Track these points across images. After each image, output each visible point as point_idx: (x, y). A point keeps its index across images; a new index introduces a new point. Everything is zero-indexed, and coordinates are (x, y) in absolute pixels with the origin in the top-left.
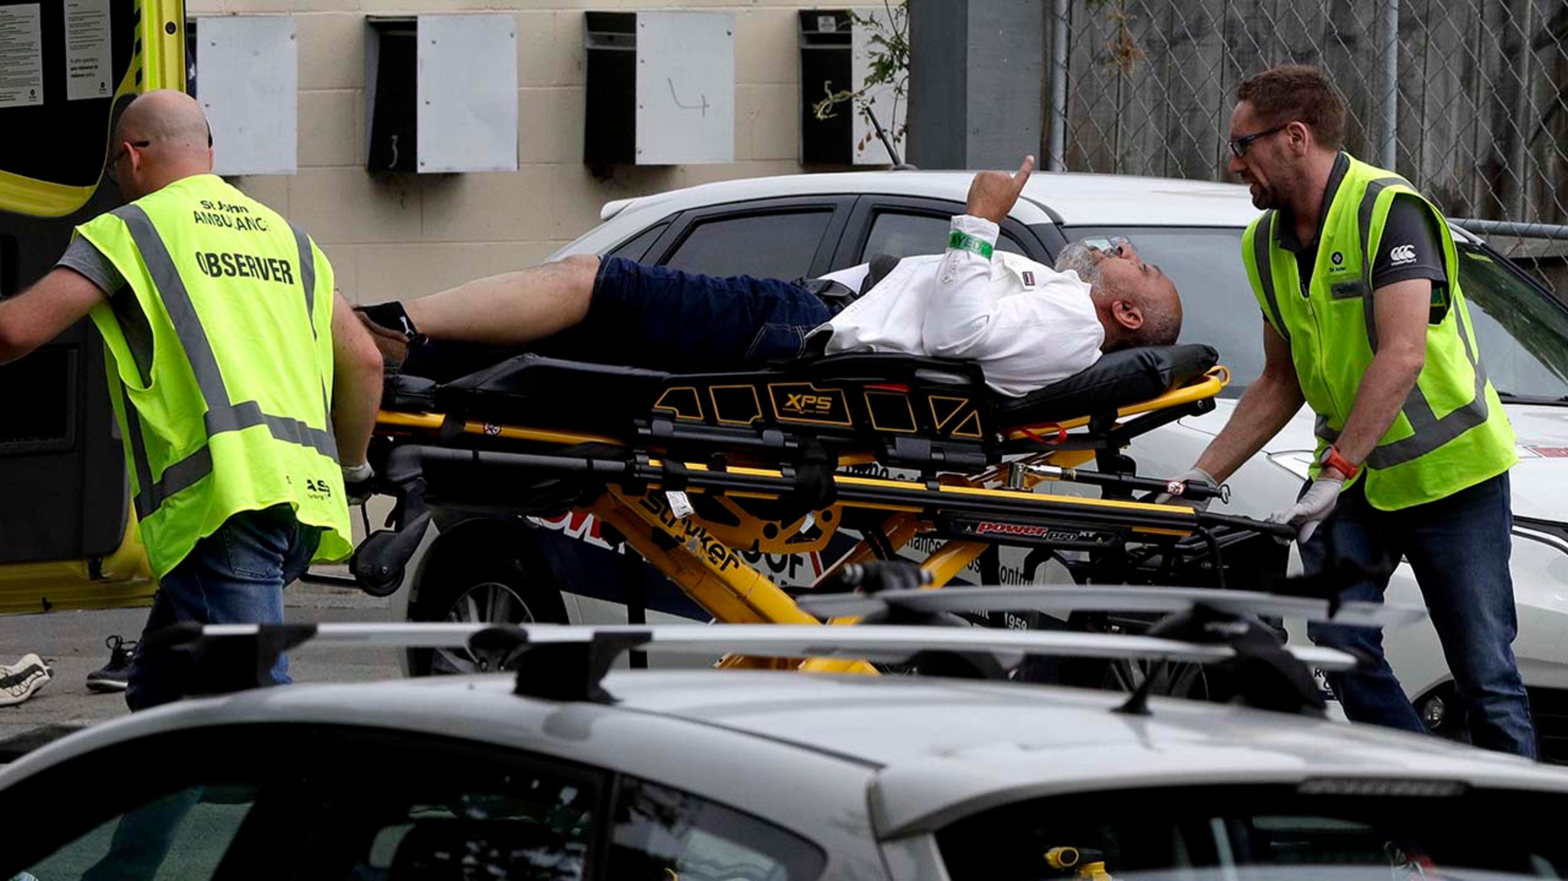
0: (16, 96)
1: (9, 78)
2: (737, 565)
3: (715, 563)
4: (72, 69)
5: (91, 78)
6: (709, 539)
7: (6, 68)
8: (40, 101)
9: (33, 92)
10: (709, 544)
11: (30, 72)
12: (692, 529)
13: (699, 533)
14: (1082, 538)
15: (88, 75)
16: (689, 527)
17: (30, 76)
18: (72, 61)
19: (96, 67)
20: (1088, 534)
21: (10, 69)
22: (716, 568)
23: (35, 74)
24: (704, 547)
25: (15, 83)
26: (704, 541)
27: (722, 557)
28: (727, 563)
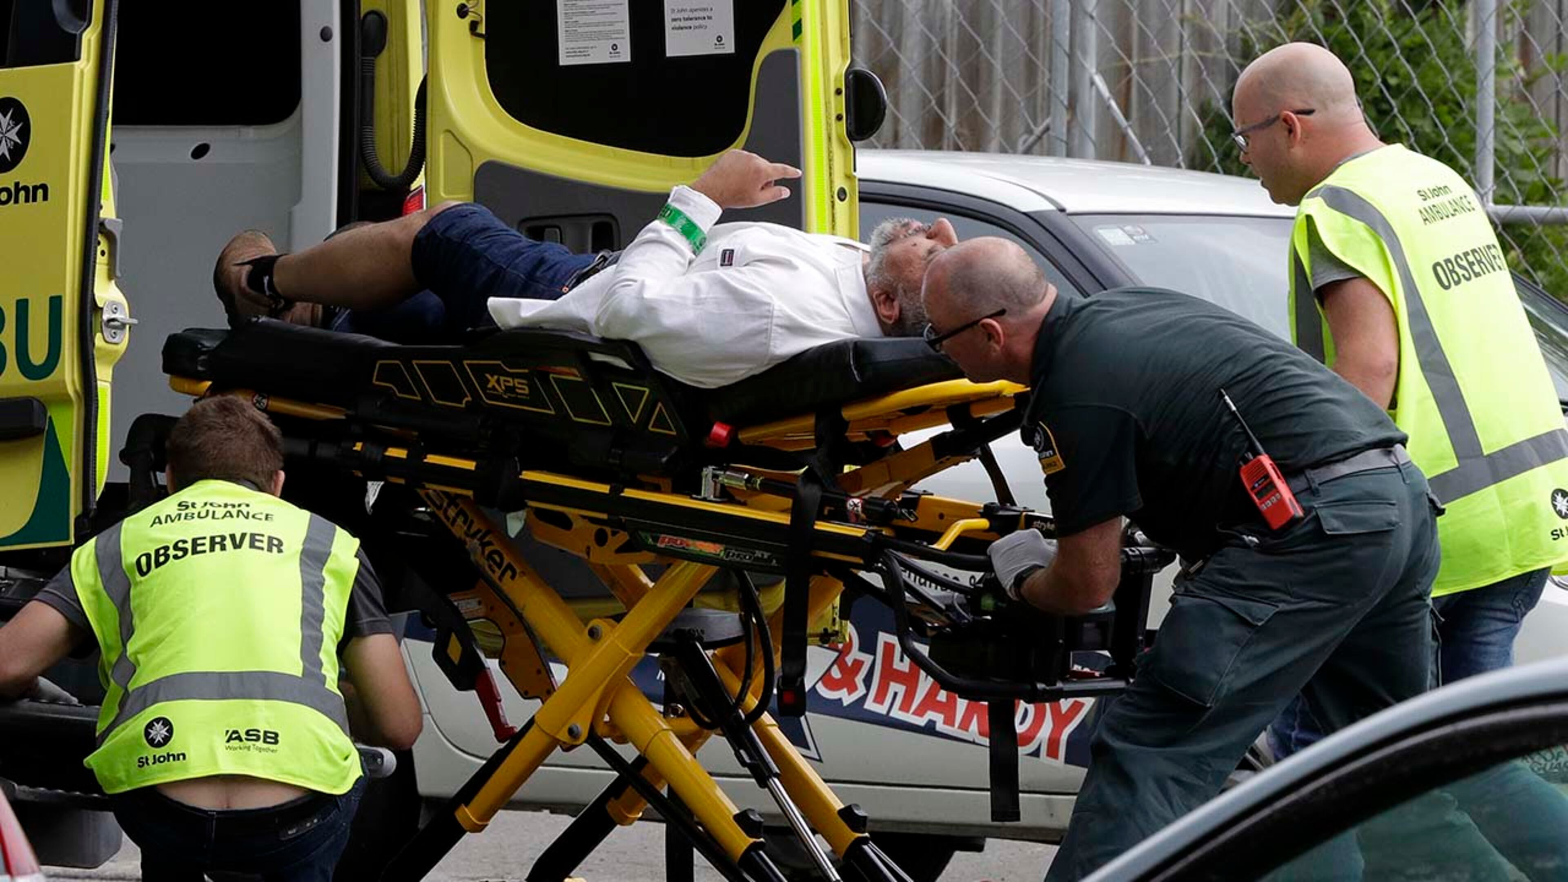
0: (590, 51)
1: (580, 30)
2: (513, 577)
3: (494, 572)
4: (674, 20)
5: (702, 30)
6: (490, 543)
7: (575, 19)
8: (625, 56)
9: (615, 47)
10: (488, 549)
11: (611, 24)
12: (473, 530)
13: (479, 536)
14: (757, 559)
15: (700, 27)
16: (469, 528)
17: (611, 28)
18: (673, 11)
19: (710, 18)
20: (763, 555)
21: (582, 19)
22: (495, 577)
23: (617, 27)
24: (483, 552)
25: (590, 36)
26: (484, 545)
27: (499, 566)
28: (503, 574)
